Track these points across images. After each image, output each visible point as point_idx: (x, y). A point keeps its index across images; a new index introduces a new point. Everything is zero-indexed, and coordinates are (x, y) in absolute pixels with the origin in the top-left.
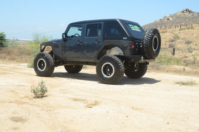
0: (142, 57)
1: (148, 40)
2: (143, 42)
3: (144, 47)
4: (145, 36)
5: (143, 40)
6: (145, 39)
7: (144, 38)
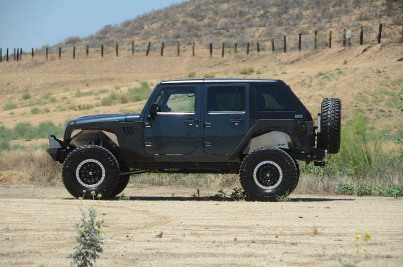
0: (326, 151)
1: (336, 119)
2: (326, 123)
3: (328, 131)
4: (329, 113)
5: (326, 119)
6: (330, 118)
7: (327, 116)
